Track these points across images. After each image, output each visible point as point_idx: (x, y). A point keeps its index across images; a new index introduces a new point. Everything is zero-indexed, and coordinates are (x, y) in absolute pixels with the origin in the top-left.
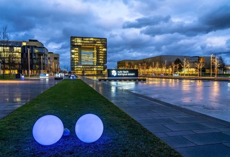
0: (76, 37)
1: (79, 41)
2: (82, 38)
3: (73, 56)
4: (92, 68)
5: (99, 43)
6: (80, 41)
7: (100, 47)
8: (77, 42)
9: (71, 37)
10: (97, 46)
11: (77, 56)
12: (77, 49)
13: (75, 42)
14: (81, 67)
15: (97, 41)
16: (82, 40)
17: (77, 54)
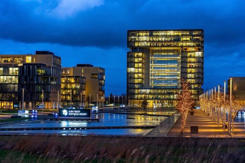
0: (139, 31)
1: (143, 39)
2: (151, 32)
3: (132, 70)
4: (170, 94)
5: (186, 41)
6: (145, 38)
7: (190, 49)
8: (139, 41)
9: (128, 31)
10: (182, 47)
11: (140, 70)
12: (140, 54)
13: (135, 41)
14: (148, 91)
15: (183, 35)
16: (151, 35)
17: (140, 65)
